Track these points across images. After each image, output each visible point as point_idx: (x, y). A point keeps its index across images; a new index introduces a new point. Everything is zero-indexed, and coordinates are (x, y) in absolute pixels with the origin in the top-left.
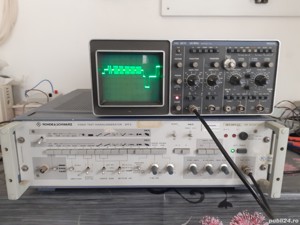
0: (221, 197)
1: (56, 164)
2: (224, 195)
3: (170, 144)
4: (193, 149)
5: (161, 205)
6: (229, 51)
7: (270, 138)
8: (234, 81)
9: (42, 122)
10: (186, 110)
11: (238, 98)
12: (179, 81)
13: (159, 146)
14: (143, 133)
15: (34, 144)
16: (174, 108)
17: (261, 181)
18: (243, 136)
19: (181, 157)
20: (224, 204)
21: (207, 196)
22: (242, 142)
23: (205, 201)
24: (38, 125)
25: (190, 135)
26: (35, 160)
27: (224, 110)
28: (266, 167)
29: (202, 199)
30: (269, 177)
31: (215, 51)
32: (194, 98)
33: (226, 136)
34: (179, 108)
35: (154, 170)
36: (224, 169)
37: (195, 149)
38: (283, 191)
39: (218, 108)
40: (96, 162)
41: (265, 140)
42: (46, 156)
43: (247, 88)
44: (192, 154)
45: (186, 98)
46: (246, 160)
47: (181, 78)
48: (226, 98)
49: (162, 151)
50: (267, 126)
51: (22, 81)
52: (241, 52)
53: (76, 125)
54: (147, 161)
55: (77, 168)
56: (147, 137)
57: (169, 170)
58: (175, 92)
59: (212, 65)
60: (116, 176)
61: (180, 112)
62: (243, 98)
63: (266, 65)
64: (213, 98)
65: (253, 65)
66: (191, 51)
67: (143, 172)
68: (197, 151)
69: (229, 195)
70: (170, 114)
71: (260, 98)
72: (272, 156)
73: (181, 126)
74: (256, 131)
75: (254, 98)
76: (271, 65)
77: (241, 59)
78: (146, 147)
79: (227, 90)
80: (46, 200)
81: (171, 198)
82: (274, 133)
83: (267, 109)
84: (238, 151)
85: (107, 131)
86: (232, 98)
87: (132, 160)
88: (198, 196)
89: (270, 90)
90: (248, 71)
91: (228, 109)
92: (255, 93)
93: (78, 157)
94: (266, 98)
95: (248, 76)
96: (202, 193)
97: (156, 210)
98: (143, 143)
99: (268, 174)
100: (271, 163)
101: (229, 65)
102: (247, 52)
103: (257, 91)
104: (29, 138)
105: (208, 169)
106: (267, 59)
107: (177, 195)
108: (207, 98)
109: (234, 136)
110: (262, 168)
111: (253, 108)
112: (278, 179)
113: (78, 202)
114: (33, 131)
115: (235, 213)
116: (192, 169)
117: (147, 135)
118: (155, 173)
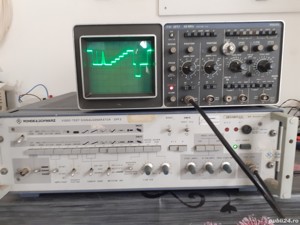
0: (223, 200)
1: (39, 165)
2: (228, 198)
3: (165, 141)
4: (191, 145)
5: (156, 211)
6: (228, 35)
7: (276, 131)
8: (235, 68)
9: (22, 119)
10: (182, 101)
11: (239, 86)
12: (173, 69)
13: (152, 143)
14: (135, 128)
15: (14, 143)
16: (168, 99)
17: (269, 181)
18: (247, 130)
19: (178, 154)
20: (228, 208)
21: (207, 199)
22: (245, 136)
23: (205, 205)
24: (19, 121)
25: (186, 130)
26: (16, 161)
27: (224, 100)
28: (274, 164)
29: (202, 203)
30: (278, 175)
31: (212, 35)
32: (190, 88)
33: (227, 130)
34: (173, 99)
35: (147, 170)
36: (226, 168)
37: (193, 145)
38: (293, 192)
39: (217, 99)
40: (83, 163)
41: (271, 134)
42: (27, 157)
43: (249, 75)
44: (190, 151)
45: (182, 88)
46: (251, 156)
47: (175, 65)
48: (225, 87)
49: (156, 149)
50: (273, 117)
51: (16, 86)
52: (241, 35)
53: (60, 121)
54: (140, 160)
55: (61, 170)
56: (139, 134)
57: (165, 170)
58: (169, 82)
59: (210, 51)
60: (105, 178)
61: (174, 104)
62: (245, 86)
63: (269, 49)
64: (212, 87)
65: (255, 49)
66: (185, 35)
67: (136, 173)
68: (195, 148)
69: (232, 198)
70: (164, 107)
71: (264, 86)
72: (280, 151)
73: (177, 120)
74: (260, 124)
75: (257, 86)
76: (275, 48)
77: (241, 43)
78: (138, 144)
79: (227, 78)
80: (29, 208)
81: (167, 203)
82: (281, 124)
83: (272, 99)
84: (241, 147)
85: (94, 128)
86: (232, 87)
87: (124, 160)
88: (198, 199)
89: (275, 77)
90: (250, 56)
91: (229, 99)
92: (258, 80)
93: (62, 157)
94: (270, 86)
95: (249, 62)
96: (202, 196)
97: (150, 216)
98: (135, 140)
99: (276, 173)
100: (279, 160)
101: (229, 49)
102: (248, 35)
103: (260, 78)
104: (9, 137)
105: (208, 168)
106: (270, 43)
107: (174, 199)
108: (205, 87)
109: (236, 129)
110: (269, 165)
111: (256, 97)
112: (288, 177)
113: (63, 209)
114: (13, 129)
115: (241, 219)
116: (190, 169)
117: (139, 130)
118: (148, 173)
